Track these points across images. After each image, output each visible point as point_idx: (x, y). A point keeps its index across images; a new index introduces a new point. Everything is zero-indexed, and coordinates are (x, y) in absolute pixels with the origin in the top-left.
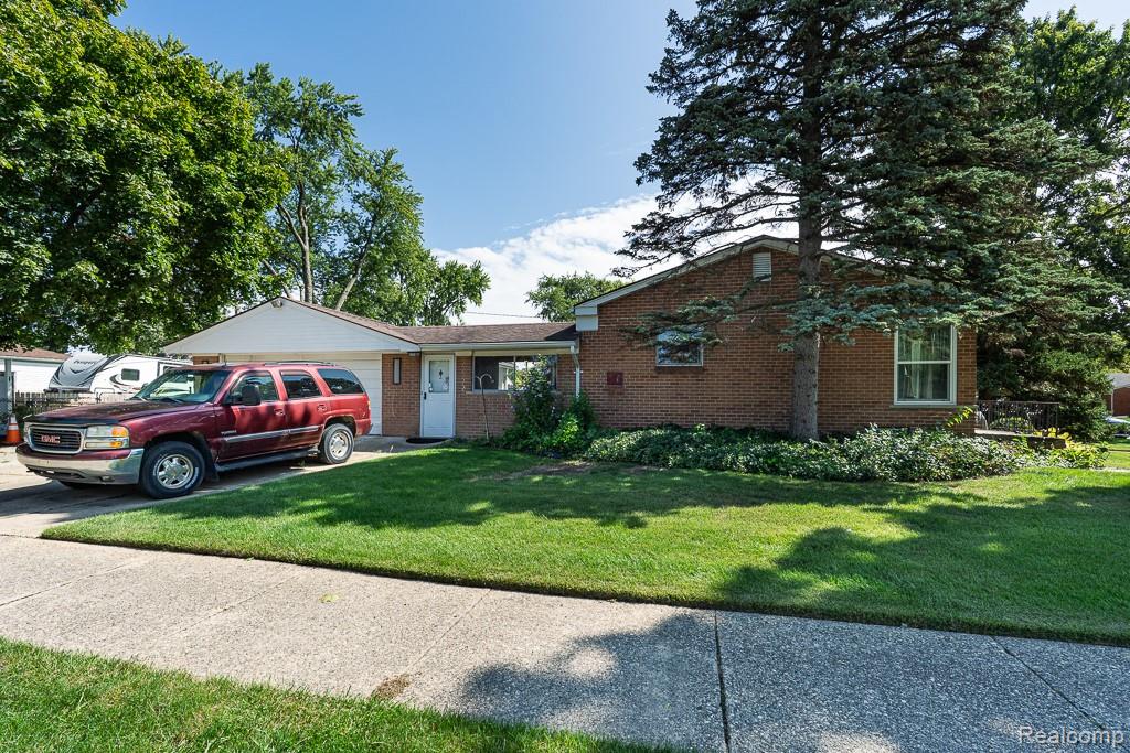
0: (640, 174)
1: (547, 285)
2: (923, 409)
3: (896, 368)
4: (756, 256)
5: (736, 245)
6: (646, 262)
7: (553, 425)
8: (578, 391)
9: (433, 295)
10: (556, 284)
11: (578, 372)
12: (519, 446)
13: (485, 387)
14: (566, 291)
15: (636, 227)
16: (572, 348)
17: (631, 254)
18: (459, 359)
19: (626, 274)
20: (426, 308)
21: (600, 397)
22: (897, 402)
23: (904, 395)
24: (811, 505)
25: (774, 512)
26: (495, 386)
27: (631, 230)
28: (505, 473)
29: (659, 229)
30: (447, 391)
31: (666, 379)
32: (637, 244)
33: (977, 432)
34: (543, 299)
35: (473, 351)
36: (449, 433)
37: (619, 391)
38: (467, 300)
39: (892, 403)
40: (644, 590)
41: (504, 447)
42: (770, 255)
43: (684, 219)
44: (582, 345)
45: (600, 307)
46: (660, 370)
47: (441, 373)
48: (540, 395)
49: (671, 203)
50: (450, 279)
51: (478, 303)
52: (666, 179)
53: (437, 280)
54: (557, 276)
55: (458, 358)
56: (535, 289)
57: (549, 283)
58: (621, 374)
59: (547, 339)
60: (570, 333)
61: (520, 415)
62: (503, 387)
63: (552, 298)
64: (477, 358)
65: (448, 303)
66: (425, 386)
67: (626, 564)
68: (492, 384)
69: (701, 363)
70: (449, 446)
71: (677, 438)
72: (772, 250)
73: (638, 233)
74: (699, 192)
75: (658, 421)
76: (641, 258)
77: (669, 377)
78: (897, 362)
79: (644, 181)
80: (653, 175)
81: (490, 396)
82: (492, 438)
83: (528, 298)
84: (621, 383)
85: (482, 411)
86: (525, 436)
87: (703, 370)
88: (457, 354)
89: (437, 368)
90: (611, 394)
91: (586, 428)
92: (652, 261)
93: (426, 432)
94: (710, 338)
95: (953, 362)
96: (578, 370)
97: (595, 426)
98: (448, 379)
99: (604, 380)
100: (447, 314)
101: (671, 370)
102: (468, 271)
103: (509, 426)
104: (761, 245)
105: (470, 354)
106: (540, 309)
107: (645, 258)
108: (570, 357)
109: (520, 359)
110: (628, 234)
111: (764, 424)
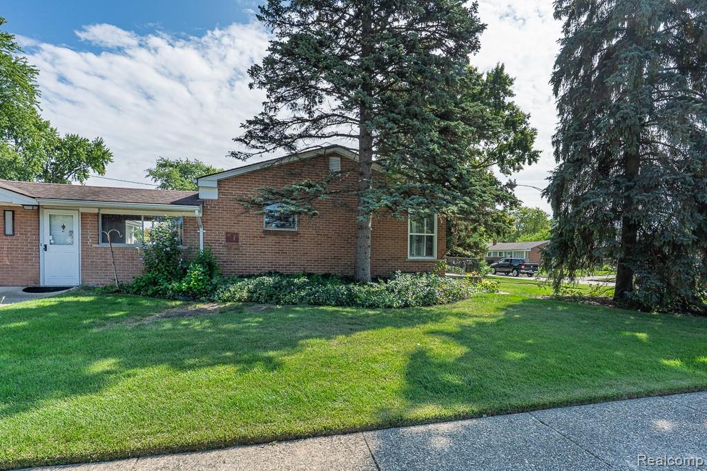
0: (252, 81)
1: (164, 166)
2: (423, 262)
3: (409, 237)
4: (331, 158)
5: (322, 148)
6: (258, 151)
7: (182, 274)
8: (202, 248)
9: (53, 161)
10: (172, 166)
11: (201, 231)
12: (150, 292)
13: (113, 240)
14: (180, 171)
15: (250, 122)
16: (197, 212)
17: (246, 142)
18: (84, 216)
19: (242, 157)
20: (46, 172)
21: (221, 251)
22: (410, 258)
23: (412, 255)
24: (388, 328)
25: (368, 336)
26: (123, 240)
27: (245, 123)
28: (138, 318)
29: (266, 127)
30: (72, 244)
31: (271, 239)
32: (250, 135)
33: (446, 274)
34: (161, 176)
35: (99, 209)
36: (75, 280)
37: (236, 247)
38: (90, 169)
39: (407, 258)
40: (299, 427)
41: (135, 293)
42: (339, 159)
43: (284, 123)
44: (204, 210)
45: (219, 182)
46: (267, 233)
47: (64, 227)
48: (168, 249)
49: (276, 109)
50: (71, 149)
51: (102, 172)
52: (271, 90)
53: (58, 148)
54: (172, 159)
55: (82, 214)
56: (154, 167)
57: (164, 164)
58: (237, 234)
59: (172, 203)
60: (194, 200)
61: (150, 267)
62: (129, 242)
63: (169, 176)
64: (103, 216)
65: (70, 170)
66: (45, 238)
67: (277, 401)
68: (119, 238)
69: (296, 229)
70: (75, 295)
71: (284, 283)
72: (341, 156)
73: (251, 128)
74: (294, 106)
75: (267, 270)
76: (254, 147)
77: (273, 238)
78: (409, 234)
79: (255, 86)
80: (262, 84)
81: (119, 249)
82: (121, 286)
83: (148, 173)
84: (237, 241)
85: (110, 261)
86: (155, 283)
87: (297, 234)
88: (82, 210)
89: (58, 222)
90: (229, 249)
91: (211, 276)
92: (262, 151)
93: (45, 282)
94: (309, 210)
95: (435, 235)
96: (201, 230)
97: (218, 274)
98: (71, 232)
99: (224, 238)
100: (70, 179)
101: (275, 233)
102: (89, 145)
103: (139, 275)
104: (334, 151)
105: (96, 211)
106: (159, 183)
107: (257, 148)
108: (194, 218)
109: (147, 218)
110: (243, 126)
111: (337, 271)
